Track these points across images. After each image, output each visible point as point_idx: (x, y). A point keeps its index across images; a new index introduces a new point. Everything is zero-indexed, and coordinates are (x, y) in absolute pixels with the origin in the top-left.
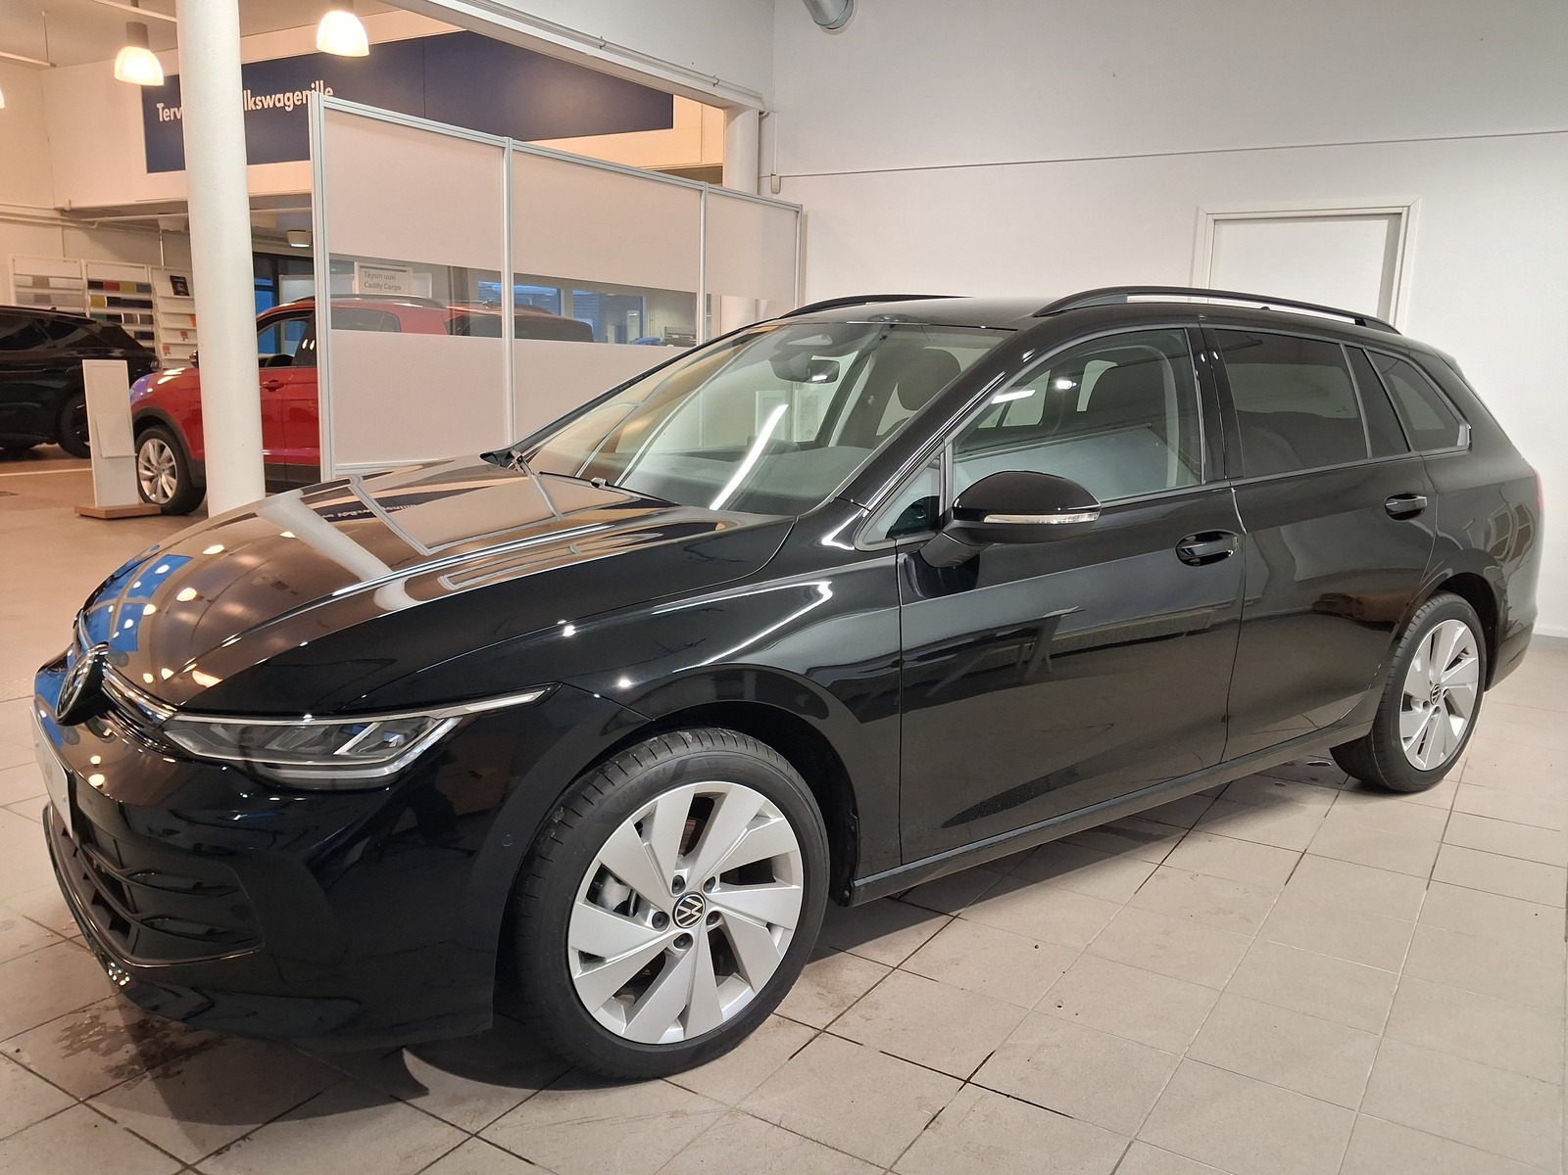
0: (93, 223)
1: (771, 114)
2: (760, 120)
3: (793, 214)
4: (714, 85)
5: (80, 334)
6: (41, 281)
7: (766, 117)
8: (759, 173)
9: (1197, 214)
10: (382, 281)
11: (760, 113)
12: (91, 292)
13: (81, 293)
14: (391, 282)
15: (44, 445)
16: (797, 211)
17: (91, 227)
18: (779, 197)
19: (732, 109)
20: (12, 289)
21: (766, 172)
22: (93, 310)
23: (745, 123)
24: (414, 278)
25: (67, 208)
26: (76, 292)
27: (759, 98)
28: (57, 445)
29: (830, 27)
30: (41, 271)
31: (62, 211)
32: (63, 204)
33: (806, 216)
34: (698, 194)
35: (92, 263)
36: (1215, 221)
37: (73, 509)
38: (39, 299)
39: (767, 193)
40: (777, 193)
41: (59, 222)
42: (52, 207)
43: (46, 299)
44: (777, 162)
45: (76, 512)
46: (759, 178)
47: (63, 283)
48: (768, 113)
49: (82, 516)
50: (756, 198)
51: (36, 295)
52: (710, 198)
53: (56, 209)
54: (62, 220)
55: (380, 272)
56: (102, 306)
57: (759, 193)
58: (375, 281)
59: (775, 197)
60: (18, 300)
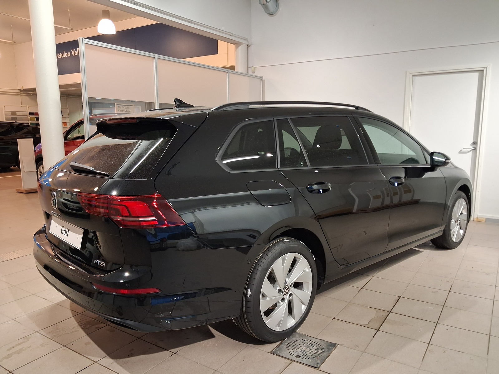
0: (31, 94)
1: (251, 45)
2: (247, 48)
3: (260, 80)
4: (231, 35)
5: (25, 130)
6: (14, 113)
7: (249, 47)
8: (247, 66)
9: (406, 74)
10: (124, 109)
11: (247, 45)
12: (30, 116)
13: (27, 116)
14: (127, 109)
15: (13, 167)
16: (261, 79)
17: (30, 95)
18: (256, 74)
19: (237, 44)
20: (4, 116)
21: (250, 66)
22: (31, 122)
23: (242, 48)
24: (135, 108)
25: (22, 89)
26: (26, 116)
27: (246, 40)
28: (17, 167)
29: (271, 14)
30: (14, 110)
31: (20, 90)
32: (21, 88)
33: (264, 80)
34: (226, 73)
35: (30, 107)
36: (413, 76)
37: (15, 190)
38: (13, 119)
39: (250, 73)
40: (254, 73)
41: (20, 94)
42: (17, 89)
43: (15, 119)
44: (254, 62)
45: (16, 191)
46: (248, 68)
47: (21, 113)
48: (250, 46)
49: (18, 192)
50: (246, 75)
51: (12, 118)
52: (230, 74)
53: (18, 90)
54: (21, 93)
55: (124, 106)
56: (34, 120)
57: (248, 73)
58: (122, 109)
59: (253, 74)
60: (6, 120)
